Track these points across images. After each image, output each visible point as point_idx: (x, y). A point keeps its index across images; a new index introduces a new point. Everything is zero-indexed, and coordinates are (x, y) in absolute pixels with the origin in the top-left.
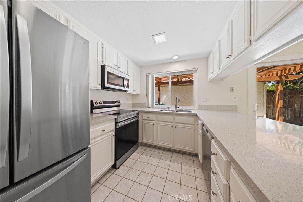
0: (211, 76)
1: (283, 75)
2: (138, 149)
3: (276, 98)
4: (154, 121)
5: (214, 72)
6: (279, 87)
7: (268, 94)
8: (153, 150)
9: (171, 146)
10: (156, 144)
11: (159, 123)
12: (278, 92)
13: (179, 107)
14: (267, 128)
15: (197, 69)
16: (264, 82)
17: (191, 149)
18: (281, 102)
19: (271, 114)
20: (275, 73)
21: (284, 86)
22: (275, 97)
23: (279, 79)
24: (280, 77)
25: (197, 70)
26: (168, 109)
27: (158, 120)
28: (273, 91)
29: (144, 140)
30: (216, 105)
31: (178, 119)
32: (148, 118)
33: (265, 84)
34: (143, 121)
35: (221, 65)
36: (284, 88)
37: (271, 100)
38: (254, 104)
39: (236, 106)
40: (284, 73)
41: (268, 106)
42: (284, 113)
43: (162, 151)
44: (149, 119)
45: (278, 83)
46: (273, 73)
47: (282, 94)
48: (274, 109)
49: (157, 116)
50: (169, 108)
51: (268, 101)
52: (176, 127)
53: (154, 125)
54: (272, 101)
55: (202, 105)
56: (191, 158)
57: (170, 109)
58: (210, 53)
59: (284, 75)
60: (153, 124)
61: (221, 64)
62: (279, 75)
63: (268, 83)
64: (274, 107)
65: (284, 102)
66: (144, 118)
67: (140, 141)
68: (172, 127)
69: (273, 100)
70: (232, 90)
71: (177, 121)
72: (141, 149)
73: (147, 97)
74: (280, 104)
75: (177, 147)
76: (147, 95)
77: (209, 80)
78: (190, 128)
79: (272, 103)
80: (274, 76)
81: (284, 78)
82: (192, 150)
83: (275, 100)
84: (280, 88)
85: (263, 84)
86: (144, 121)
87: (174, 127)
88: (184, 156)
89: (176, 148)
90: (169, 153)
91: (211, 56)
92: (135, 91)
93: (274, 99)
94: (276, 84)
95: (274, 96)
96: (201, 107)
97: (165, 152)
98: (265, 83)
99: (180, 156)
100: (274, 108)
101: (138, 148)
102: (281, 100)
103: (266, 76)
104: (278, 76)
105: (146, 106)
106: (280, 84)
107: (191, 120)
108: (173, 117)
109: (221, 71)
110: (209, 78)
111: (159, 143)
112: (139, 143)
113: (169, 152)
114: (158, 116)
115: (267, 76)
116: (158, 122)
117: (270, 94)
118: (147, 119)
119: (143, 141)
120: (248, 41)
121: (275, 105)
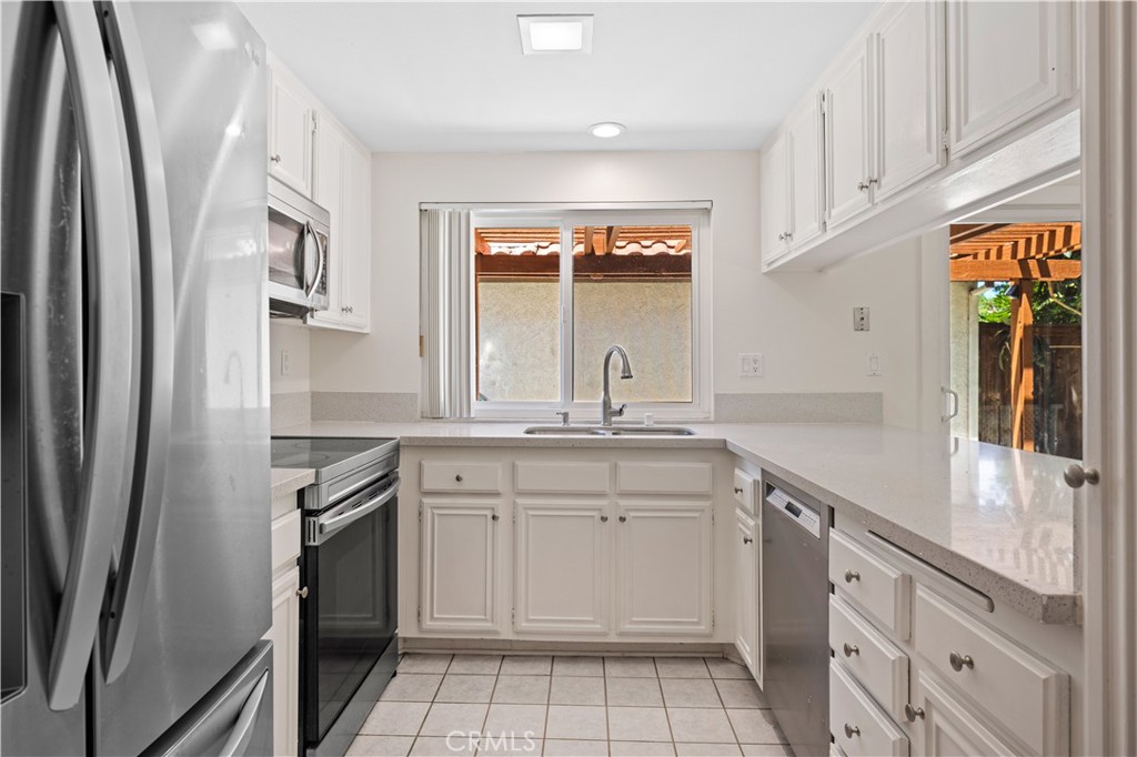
0: (777, 252)
1: (1033, 258)
2: (396, 681)
3: (1010, 362)
4: (496, 494)
5: (794, 235)
6: (1021, 310)
7: (984, 338)
8: (491, 667)
9: (598, 626)
10: (506, 634)
11: (527, 508)
12: (1019, 333)
13: (620, 412)
14: (982, 502)
15: (708, 205)
16: (971, 284)
17: (698, 623)
18: (1028, 374)
19: (994, 432)
20: (1008, 246)
21: (1035, 304)
22: (1008, 355)
23: (1021, 276)
24: (1023, 264)
25: (707, 211)
26: (561, 425)
27: (522, 485)
28: (1002, 325)
29: (428, 623)
30: (798, 395)
31: (636, 472)
32: (458, 479)
33: (975, 294)
34: (421, 505)
35: (834, 212)
36: (1038, 313)
37: (995, 367)
38: (942, 389)
39: (878, 397)
40: (1037, 253)
41: (984, 398)
42: (1038, 429)
43: (544, 667)
44: (466, 485)
45: (1017, 292)
46: (1001, 246)
47: (1031, 343)
48: (1004, 411)
49: (514, 467)
50: (566, 416)
51: (984, 374)
52: (622, 519)
53: (494, 518)
54: (998, 373)
55: (733, 396)
56: (701, 670)
57: (572, 425)
58: (771, 135)
59: (1037, 257)
60: (489, 514)
61: (832, 206)
62: (1019, 257)
63: (982, 287)
64: (1006, 399)
65: (1038, 378)
66: (427, 486)
67: (405, 628)
68: (604, 519)
69: (1002, 367)
70: (861, 323)
71: (626, 484)
72: (410, 677)
73: (421, 355)
74: (1025, 387)
75: (629, 627)
76: (421, 337)
77: (765, 269)
78: (695, 518)
79: (998, 381)
80: (1004, 258)
81: (1036, 274)
82: (703, 627)
83: (1008, 364)
84: (1025, 316)
85: (964, 293)
86: (426, 500)
87: (613, 519)
88: (665, 670)
89: (622, 634)
90: (583, 669)
91: (779, 147)
92: (350, 310)
93: (1004, 361)
94: (1011, 298)
95: (1006, 349)
96: (731, 408)
97: (560, 668)
98: (972, 288)
99: (646, 670)
100: (1008, 407)
101: (395, 675)
102: (1027, 366)
103: (979, 256)
104: (1016, 261)
105: (419, 408)
106: (1024, 296)
107: (694, 472)
108: (605, 465)
109: (830, 235)
110: (767, 258)
111: (528, 621)
112: (400, 646)
113: (582, 665)
114: (518, 463)
115: (981, 257)
116: (521, 501)
117: (993, 336)
118: (455, 486)
119: (420, 629)
120: (940, 150)
121: (1010, 391)
